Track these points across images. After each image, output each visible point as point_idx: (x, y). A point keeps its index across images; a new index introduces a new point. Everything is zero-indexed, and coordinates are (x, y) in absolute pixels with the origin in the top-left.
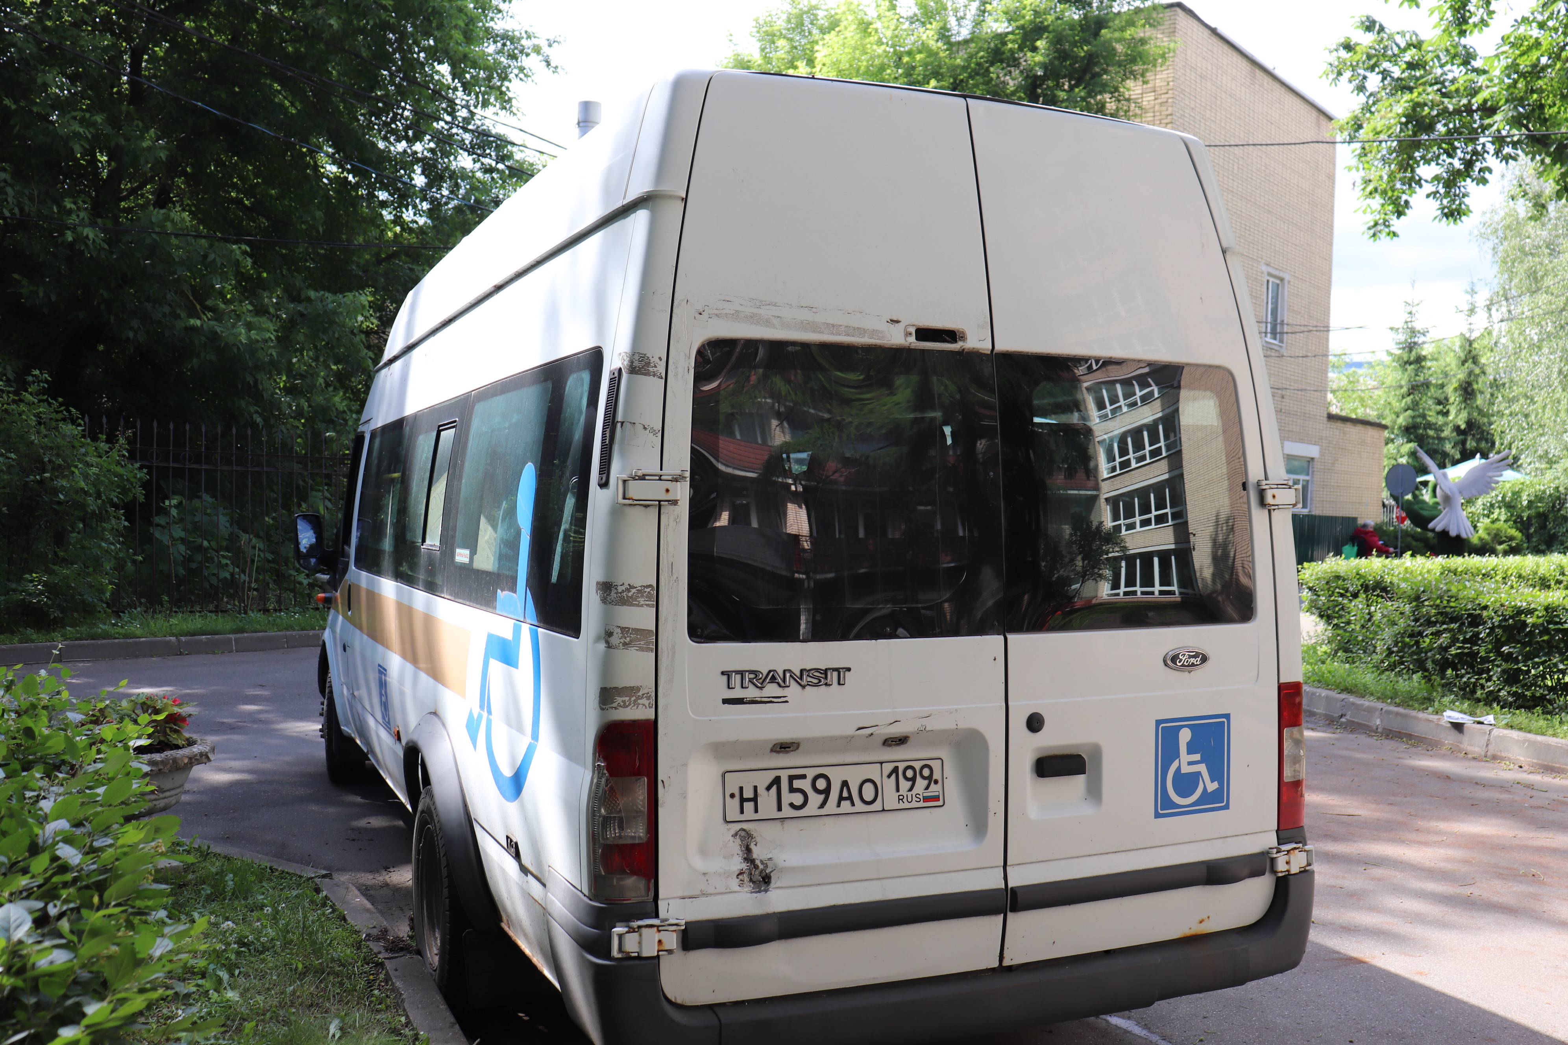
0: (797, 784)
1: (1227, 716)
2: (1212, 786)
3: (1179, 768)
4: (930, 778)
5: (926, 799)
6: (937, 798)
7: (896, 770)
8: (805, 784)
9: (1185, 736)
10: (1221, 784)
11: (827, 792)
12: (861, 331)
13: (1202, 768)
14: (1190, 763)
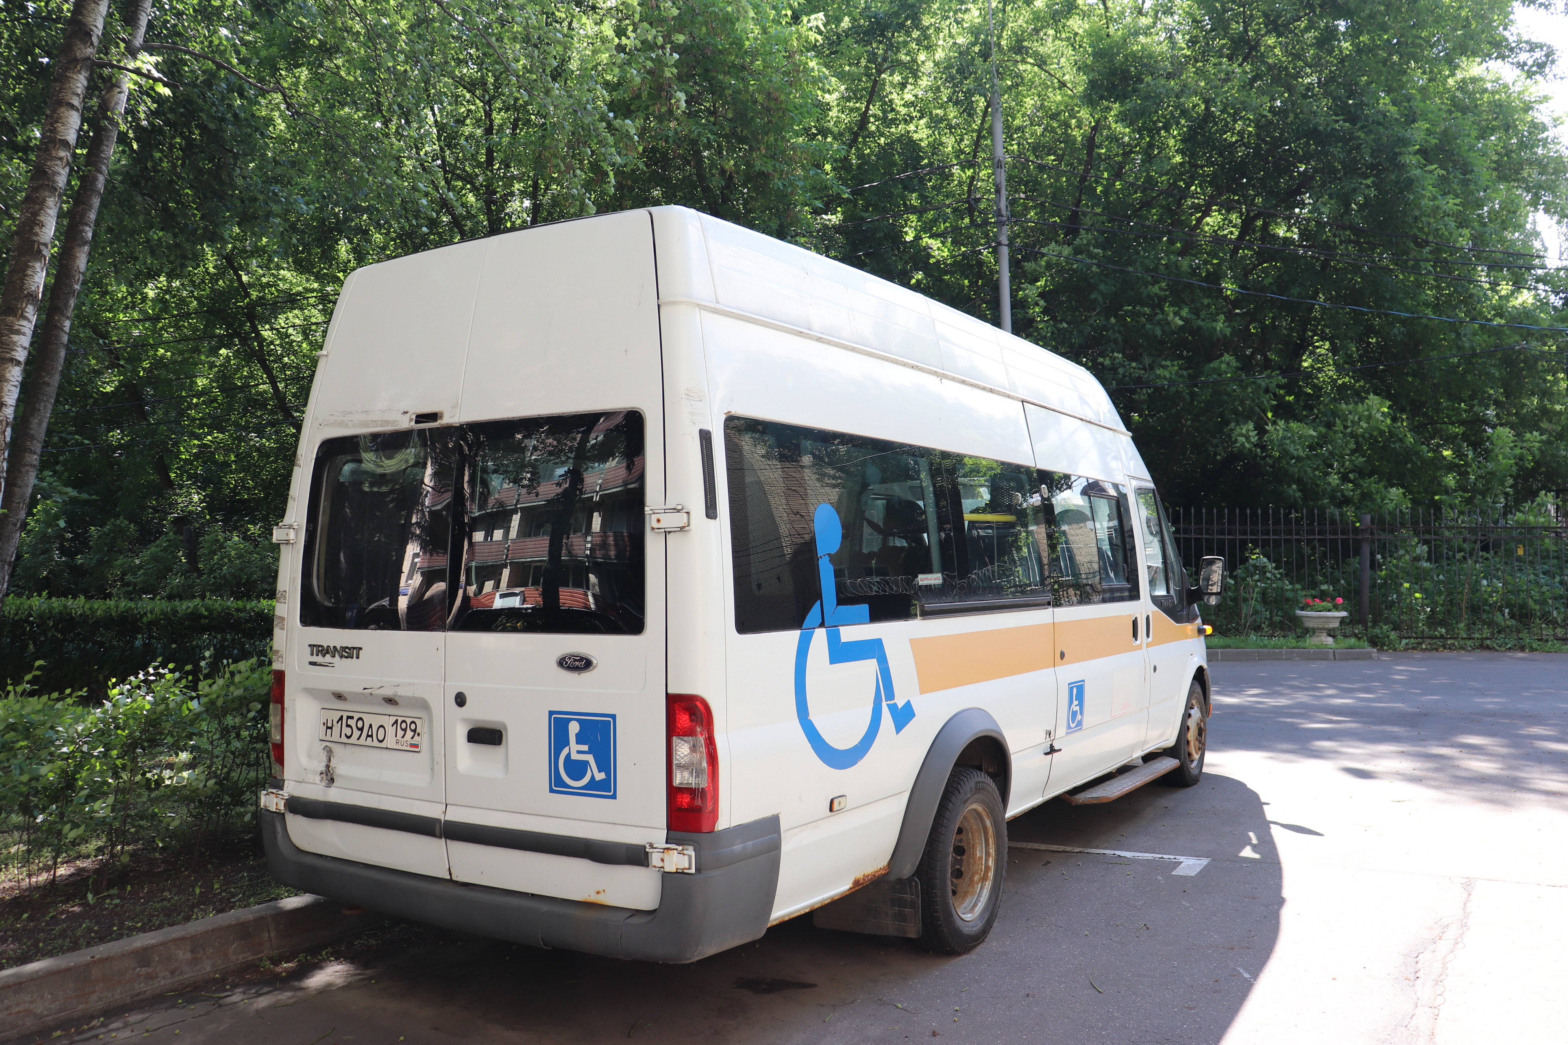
0: (350, 722)
1: (614, 717)
2: (600, 776)
3: (569, 755)
4: (414, 731)
5: (412, 745)
6: (416, 746)
7: (396, 722)
8: (352, 722)
9: (574, 728)
10: (608, 774)
11: (361, 729)
12: (387, 422)
13: (590, 758)
14: (579, 752)
